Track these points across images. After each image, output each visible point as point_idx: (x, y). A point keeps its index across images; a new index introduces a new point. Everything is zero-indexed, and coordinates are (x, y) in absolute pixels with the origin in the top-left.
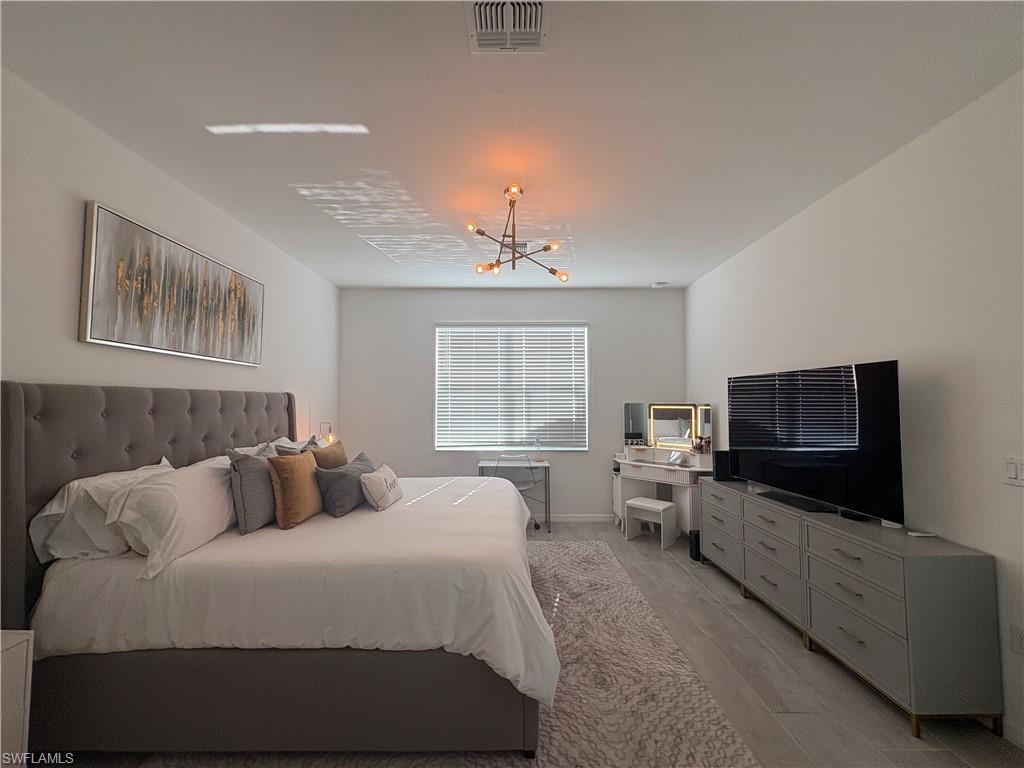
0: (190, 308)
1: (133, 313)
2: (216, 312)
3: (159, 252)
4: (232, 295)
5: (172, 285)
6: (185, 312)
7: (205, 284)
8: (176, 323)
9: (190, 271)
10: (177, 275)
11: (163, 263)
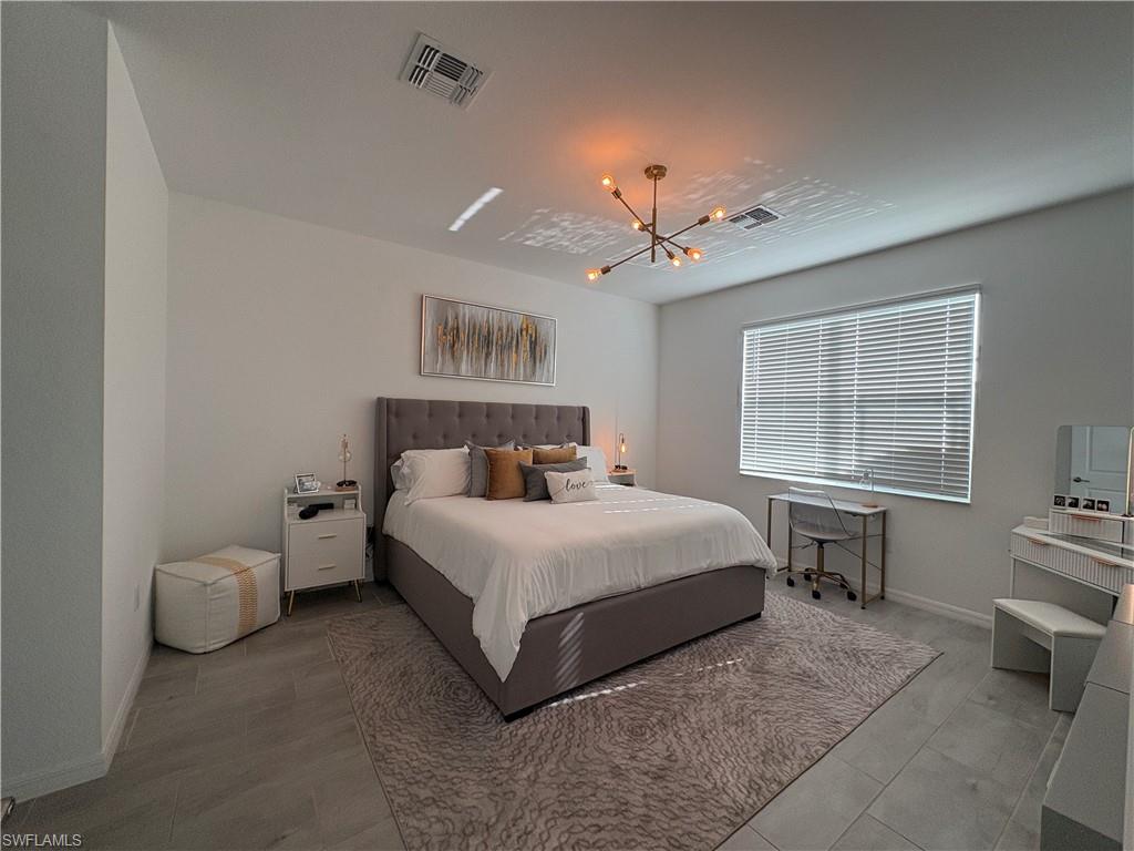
0: (488, 347)
1: (448, 356)
2: (510, 347)
3: (464, 315)
4: (524, 333)
5: (474, 333)
6: (485, 351)
7: (500, 329)
8: (478, 358)
9: (488, 321)
10: (478, 327)
11: (467, 320)
